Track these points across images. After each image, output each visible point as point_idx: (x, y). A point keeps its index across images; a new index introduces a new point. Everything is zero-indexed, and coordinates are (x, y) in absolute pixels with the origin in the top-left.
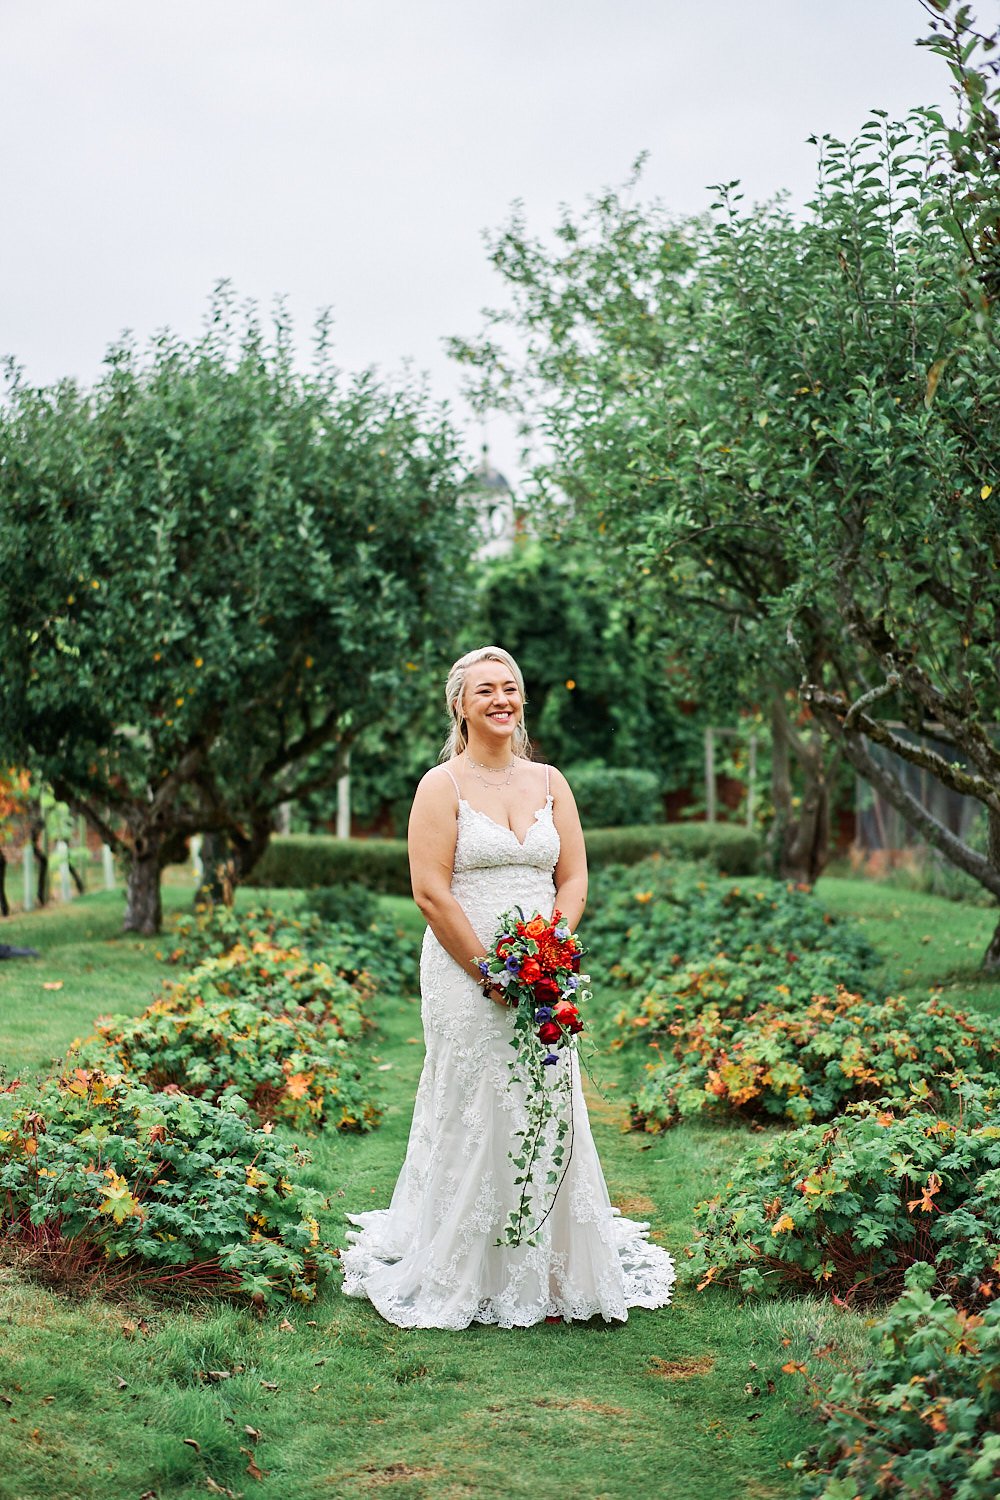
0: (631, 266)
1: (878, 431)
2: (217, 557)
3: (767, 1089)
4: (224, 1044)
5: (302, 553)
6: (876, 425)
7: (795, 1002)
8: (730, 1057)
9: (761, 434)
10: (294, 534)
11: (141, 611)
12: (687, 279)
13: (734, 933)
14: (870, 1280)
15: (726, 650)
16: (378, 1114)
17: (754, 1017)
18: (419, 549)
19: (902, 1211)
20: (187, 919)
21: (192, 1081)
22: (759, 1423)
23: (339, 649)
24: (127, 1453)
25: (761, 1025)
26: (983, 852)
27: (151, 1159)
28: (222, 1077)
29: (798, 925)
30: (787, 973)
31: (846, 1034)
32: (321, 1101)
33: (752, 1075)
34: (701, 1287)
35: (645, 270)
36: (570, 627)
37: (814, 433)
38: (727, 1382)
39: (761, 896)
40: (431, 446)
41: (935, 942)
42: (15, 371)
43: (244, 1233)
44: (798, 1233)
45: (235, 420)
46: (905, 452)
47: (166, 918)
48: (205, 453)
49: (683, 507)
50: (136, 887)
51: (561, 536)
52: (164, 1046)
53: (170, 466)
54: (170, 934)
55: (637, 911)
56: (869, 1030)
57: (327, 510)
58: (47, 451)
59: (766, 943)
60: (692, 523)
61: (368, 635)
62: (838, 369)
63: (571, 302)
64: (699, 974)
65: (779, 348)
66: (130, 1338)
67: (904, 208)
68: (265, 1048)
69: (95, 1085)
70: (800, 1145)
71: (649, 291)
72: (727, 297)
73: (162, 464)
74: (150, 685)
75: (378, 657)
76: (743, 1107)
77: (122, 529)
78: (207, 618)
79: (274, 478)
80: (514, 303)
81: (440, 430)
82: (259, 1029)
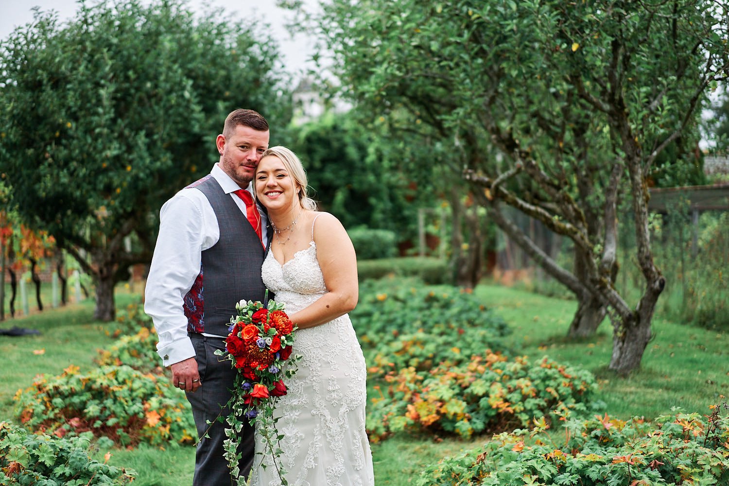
1: (508, 11)
2: (139, 109)
3: (443, 416)
4: (110, 392)
5: (187, 107)
6: (506, 6)
7: (462, 358)
8: (421, 396)
10: (182, 96)
11: (95, 139)
13: (429, 317)
15: (422, 155)
17: (437, 369)
20: (125, 312)
21: (88, 416)
25: (439, 375)
26: (570, 270)
28: (107, 413)
29: (465, 312)
30: (457, 340)
31: (492, 381)
32: (168, 427)
33: (435, 407)
37: (469, 17)
39: (445, 296)
41: (540, 320)
46: (525, 23)
47: (117, 312)
48: (132, 51)
49: (391, 64)
50: (100, 295)
52: (72, 393)
53: (111, 58)
54: (116, 320)
55: (378, 305)
56: (506, 378)
57: (201, 83)
59: (447, 322)
60: (397, 73)
64: (408, 342)
68: (135, 394)
70: (462, 463)
73: (106, 56)
74: (102, 181)
76: (429, 427)
77: (85, 93)
78: (133, 143)
79: (170, 64)
81: (266, 40)
82: (133, 382)
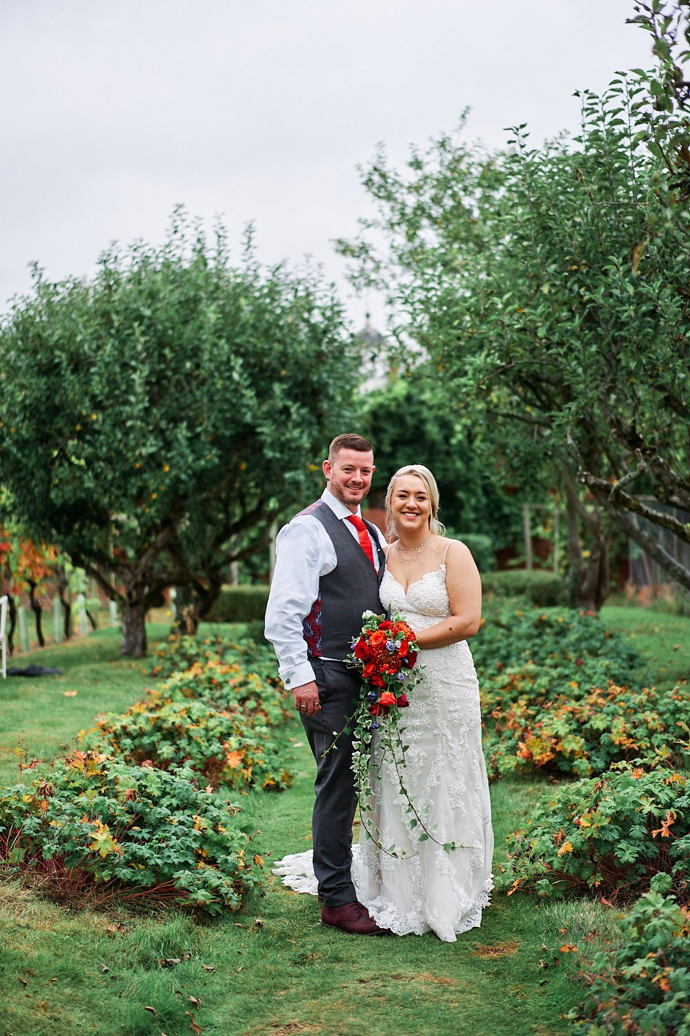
0: (460, 186)
1: (625, 295)
2: (177, 395)
3: (559, 754)
4: (183, 731)
5: (236, 391)
6: (623, 290)
7: (582, 693)
8: (534, 732)
9: (546, 299)
10: (230, 378)
11: (126, 434)
12: (500, 194)
13: (541, 646)
14: (627, 886)
15: (528, 450)
16: (291, 777)
17: (551, 704)
18: (316, 386)
19: (648, 837)
20: (163, 646)
21: (162, 757)
22: (547, 987)
23: (263, 456)
24: (106, 1017)
25: (555, 710)
27: (127, 812)
28: (182, 754)
29: (586, 639)
30: (576, 673)
31: (614, 714)
32: (251, 769)
33: (548, 745)
34: (510, 893)
35: (470, 189)
36: (428, 437)
37: (582, 297)
38: (526, 959)
39: (560, 620)
40: (323, 314)
41: (682, 649)
42: (39, 272)
43: (191, 862)
44: (576, 854)
45: (188, 301)
46: (644, 308)
47: (150, 646)
48: (168, 324)
49: (492, 351)
50: (129, 625)
51: (413, 374)
52: (142, 734)
53: (143, 334)
54: (151, 656)
56: (630, 711)
57: (252, 361)
58: (59, 326)
59: (563, 653)
60: (498, 362)
61: (282, 446)
62: (597, 252)
63: (419, 212)
64: (515, 675)
65: (557, 239)
66: (112, 936)
68: (211, 733)
69: (88, 762)
70: (578, 793)
71: (473, 202)
72: (521, 204)
73: (138, 332)
74: (134, 484)
75: (290, 462)
76: (544, 766)
77: (112, 378)
78: (171, 438)
79: (215, 340)
80: (380, 214)
81: (329, 304)
82: (207, 721)
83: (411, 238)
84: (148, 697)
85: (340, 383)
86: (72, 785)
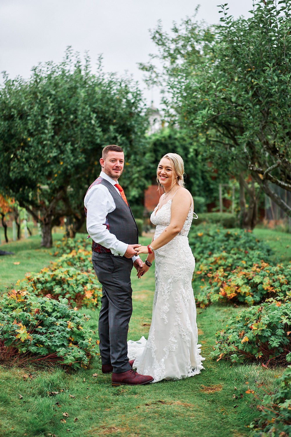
0: (195, 40)
1: (273, 81)
2: (67, 130)
3: (239, 294)
4: (66, 281)
5: (93, 129)
6: (272, 79)
7: (247, 266)
8: (227, 284)
9: (235, 84)
10: (90, 123)
11: (43, 147)
12: (212, 44)
13: (228, 245)
14: (274, 358)
15: (225, 156)
17: (235, 271)
18: (129, 127)
19: (285, 335)
20: (59, 242)
21: (55, 293)
22: (238, 409)
25: (237, 273)
27: (36, 319)
28: (65, 291)
29: (248, 242)
30: (244, 257)
31: (264, 276)
32: (96, 299)
33: (234, 289)
34: (218, 360)
35: (199, 41)
37: (252, 83)
38: (227, 394)
39: (236, 234)
40: (133, 95)
41: (290, 247)
42: (6, 76)
43: (65, 344)
44: (250, 342)
45: (72, 88)
46: (282, 87)
47: (54, 243)
48: (62, 98)
49: (211, 108)
50: (45, 233)
52: (46, 282)
53: (52, 102)
54: (54, 247)
55: (198, 239)
56: (272, 275)
57: (101, 115)
59: (238, 248)
60: (213, 113)
62: (260, 62)
63: (176, 51)
64: (217, 258)
65: (241, 57)
66: (25, 380)
67: (281, 10)
68: (78, 282)
69: (18, 295)
70: (250, 313)
71: (200, 48)
73: (49, 101)
74: (47, 170)
76: (231, 299)
77: (37, 122)
78: (64, 149)
79: (84, 105)
80: (159, 52)
81: (135, 91)
82: (77, 276)
83: (173, 62)
84: (52, 265)
85: (140, 126)
86: (10, 306)
